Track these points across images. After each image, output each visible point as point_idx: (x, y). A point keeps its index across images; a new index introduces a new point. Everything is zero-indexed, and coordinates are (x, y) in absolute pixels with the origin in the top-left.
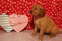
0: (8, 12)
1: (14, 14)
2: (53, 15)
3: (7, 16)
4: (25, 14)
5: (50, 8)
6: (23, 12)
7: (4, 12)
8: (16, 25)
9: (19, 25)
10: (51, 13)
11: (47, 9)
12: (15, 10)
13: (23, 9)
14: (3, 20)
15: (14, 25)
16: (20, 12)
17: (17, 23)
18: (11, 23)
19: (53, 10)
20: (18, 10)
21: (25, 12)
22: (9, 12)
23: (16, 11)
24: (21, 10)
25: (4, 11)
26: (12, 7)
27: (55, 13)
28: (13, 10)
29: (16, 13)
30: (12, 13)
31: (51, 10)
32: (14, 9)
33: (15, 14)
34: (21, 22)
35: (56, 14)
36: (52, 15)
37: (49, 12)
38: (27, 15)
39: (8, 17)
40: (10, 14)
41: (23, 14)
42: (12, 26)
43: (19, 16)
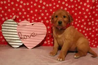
0: (16, 17)
1: (25, 21)
2: (85, 24)
3: (15, 23)
4: (42, 21)
5: (80, 13)
6: (40, 18)
7: (11, 18)
8: (28, 37)
9: (32, 37)
12: (27, 15)
13: (39, 14)
14: (8, 29)
15: (25, 37)
16: (35, 17)
17: (29, 35)
18: (20, 34)
19: (86, 17)
20: (31, 15)
21: (43, 18)
22: (18, 17)
24: (36, 15)
25: (11, 16)
26: (23, 10)
27: (88, 22)
29: (29, 19)
30: (23, 20)
32: (25, 13)
33: (27, 20)
34: (35, 33)
35: (90, 23)
37: (79, 19)
38: (45, 23)
39: (17, 26)
40: (20, 20)
41: (39, 21)
42: (21, 38)
43: (33, 25)
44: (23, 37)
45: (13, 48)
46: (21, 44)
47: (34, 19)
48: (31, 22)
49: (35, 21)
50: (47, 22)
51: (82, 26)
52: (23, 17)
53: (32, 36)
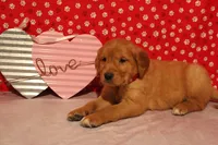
0: (29, 24)
1: (52, 32)
2: (193, 35)
3: (28, 37)
4: (93, 32)
5: (181, 10)
6: (87, 24)
8: (59, 70)
9: (69, 70)
10: (188, 28)
11: (171, 13)
12: (55, 17)
13: (85, 14)
14: (11, 52)
15: (53, 70)
18: (39, 63)
19: (195, 19)
20: (66, 17)
21: (94, 24)
22: (33, 22)
24: (77, 17)
25: (16, 21)
27: (201, 31)
29: (60, 27)
30: (45, 29)
31: (187, 18)
32: (51, 13)
33: (57, 30)
34: (77, 59)
35: (204, 35)
36: (189, 38)
37: (178, 26)
38: (99, 35)
39: (32, 43)
40: (39, 31)
41: (85, 31)
42: (44, 73)
43: (70, 40)
44: (48, 70)
45: (24, 97)
46: (44, 88)
48: (66, 34)
49: (76, 31)
50: (105, 32)
51: (186, 42)
52: (47, 22)
53: (71, 67)
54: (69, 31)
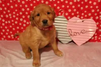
1: (74, 18)
4: (92, 18)
6: (90, 14)
8: (78, 34)
13: (89, 10)
15: (75, 34)
17: (79, 32)
18: (70, 31)
20: (81, 12)
23: (78, 13)
24: (86, 12)
28: (74, 12)
30: (72, 17)
32: (75, 10)
34: (85, 29)
38: (94, 19)
41: (88, 17)
42: (71, 35)
44: (73, 34)
47: (84, 16)
49: (84, 18)
52: (73, 14)
53: (82, 33)
54: (82, 17)
